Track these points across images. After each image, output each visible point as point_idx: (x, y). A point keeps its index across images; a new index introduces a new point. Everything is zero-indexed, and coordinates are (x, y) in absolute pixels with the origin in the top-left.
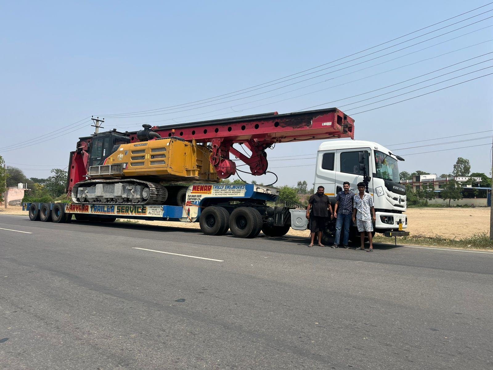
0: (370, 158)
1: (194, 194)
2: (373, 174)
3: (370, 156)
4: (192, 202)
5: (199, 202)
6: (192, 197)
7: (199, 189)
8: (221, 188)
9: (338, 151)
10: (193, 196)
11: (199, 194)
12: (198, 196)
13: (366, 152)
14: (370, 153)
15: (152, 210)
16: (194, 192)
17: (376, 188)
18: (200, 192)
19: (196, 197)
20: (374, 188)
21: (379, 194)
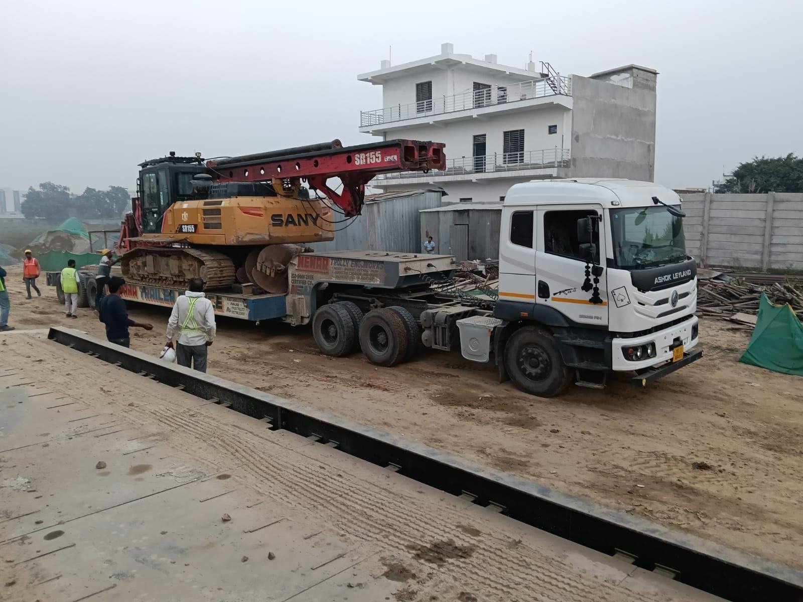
0: (601, 224)
1: (301, 273)
2: (608, 260)
3: (601, 221)
4: (300, 287)
5: (310, 287)
6: (299, 279)
7: (309, 265)
8: (344, 266)
9: (539, 208)
10: (300, 276)
11: (311, 274)
12: (308, 277)
13: (594, 212)
14: (601, 216)
15: (231, 304)
16: (301, 268)
17: (613, 292)
18: (310, 269)
19: (305, 279)
20: (609, 291)
21: (620, 304)
